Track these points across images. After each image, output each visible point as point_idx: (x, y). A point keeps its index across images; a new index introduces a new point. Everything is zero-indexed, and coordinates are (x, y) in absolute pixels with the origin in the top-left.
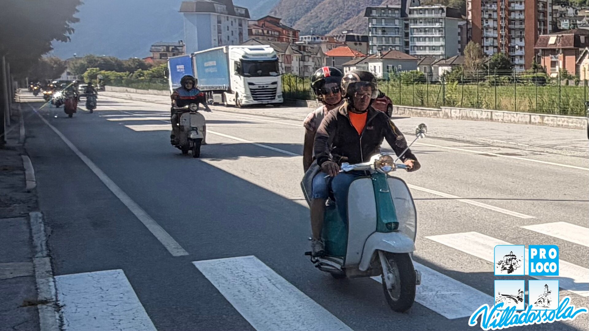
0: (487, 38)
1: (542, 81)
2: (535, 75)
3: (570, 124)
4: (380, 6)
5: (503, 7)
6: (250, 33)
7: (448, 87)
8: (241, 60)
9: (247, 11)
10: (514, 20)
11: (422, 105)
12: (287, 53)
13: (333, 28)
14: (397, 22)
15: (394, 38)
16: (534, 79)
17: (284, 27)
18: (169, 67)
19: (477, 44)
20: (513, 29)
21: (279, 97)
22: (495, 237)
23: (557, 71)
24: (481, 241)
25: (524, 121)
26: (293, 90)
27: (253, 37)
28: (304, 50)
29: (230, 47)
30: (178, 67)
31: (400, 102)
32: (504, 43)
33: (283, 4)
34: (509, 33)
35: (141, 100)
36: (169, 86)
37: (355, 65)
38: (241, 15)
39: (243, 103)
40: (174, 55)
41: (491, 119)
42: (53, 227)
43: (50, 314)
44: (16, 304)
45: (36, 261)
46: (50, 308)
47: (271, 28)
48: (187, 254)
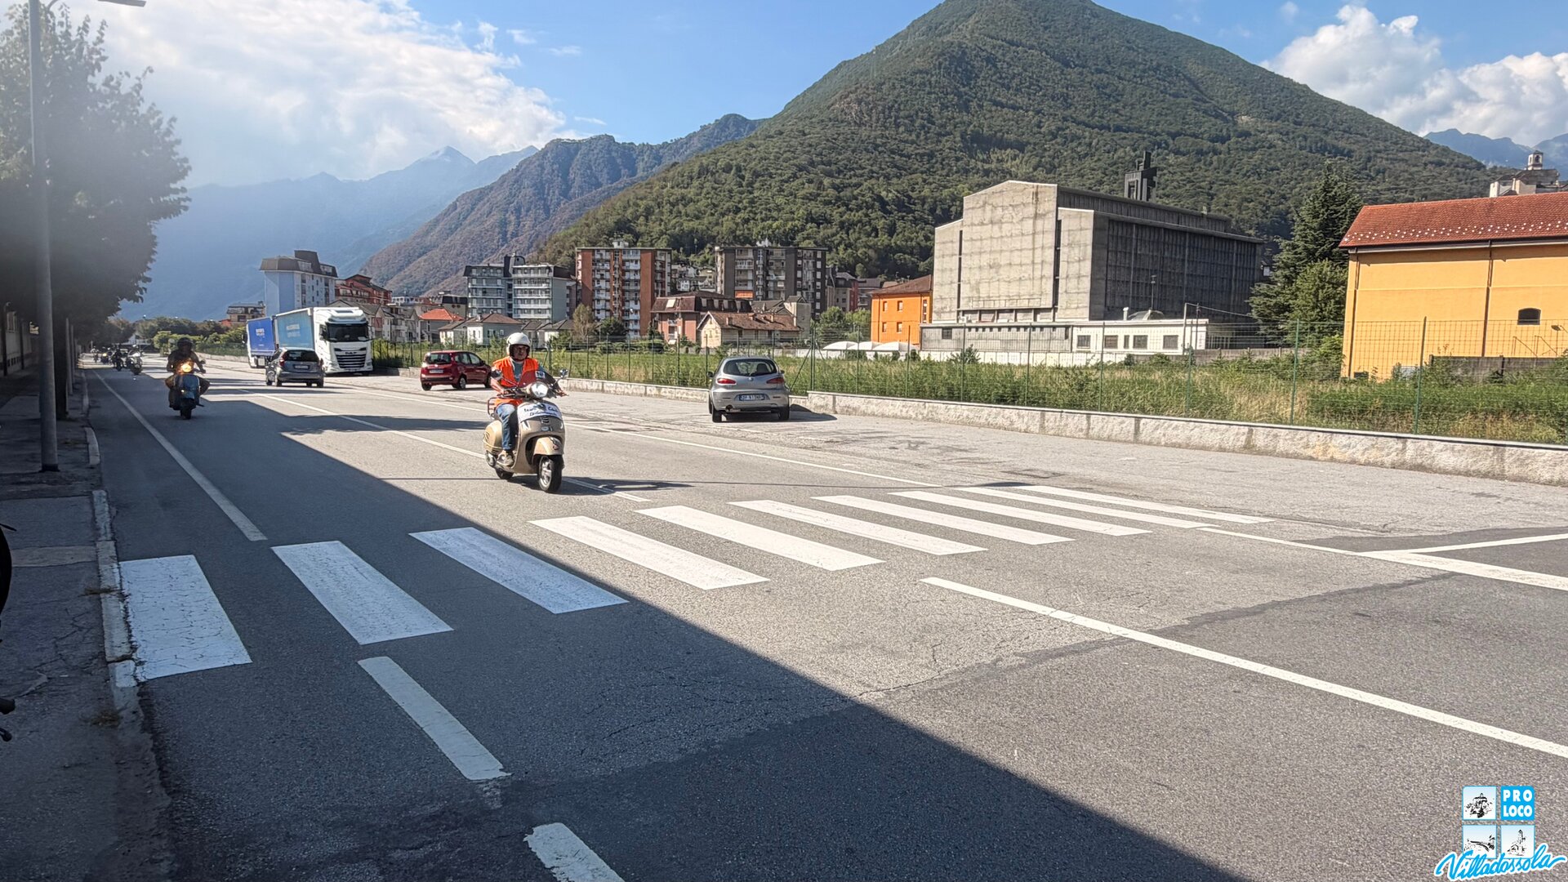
0: (599, 300)
1: (660, 349)
2: (651, 341)
3: (690, 397)
4: (481, 265)
5: (617, 266)
6: (337, 292)
7: (555, 354)
8: (327, 324)
9: (334, 269)
10: (629, 280)
12: (378, 315)
13: (428, 288)
14: (499, 282)
15: (496, 300)
16: (650, 346)
17: (375, 287)
18: (247, 331)
19: (588, 308)
20: (627, 291)
21: (368, 364)
22: (606, 522)
23: (676, 337)
24: (590, 526)
25: (639, 392)
26: (384, 357)
27: (340, 298)
28: (397, 313)
29: (315, 309)
30: (257, 331)
32: (617, 306)
33: (374, 262)
34: (623, 294)
35: (217, 367)
36: (247, 352)
37: (452, 330)
38: (328, 274)
39: (329, 371)
40: (253, 317)
41: (603, 391)
42: (118, 507)
43: (114, 604)
44: (76, 592)
45: (98, 545)
46: (114, 598)
47: (360, 288)
48: (265, 538)
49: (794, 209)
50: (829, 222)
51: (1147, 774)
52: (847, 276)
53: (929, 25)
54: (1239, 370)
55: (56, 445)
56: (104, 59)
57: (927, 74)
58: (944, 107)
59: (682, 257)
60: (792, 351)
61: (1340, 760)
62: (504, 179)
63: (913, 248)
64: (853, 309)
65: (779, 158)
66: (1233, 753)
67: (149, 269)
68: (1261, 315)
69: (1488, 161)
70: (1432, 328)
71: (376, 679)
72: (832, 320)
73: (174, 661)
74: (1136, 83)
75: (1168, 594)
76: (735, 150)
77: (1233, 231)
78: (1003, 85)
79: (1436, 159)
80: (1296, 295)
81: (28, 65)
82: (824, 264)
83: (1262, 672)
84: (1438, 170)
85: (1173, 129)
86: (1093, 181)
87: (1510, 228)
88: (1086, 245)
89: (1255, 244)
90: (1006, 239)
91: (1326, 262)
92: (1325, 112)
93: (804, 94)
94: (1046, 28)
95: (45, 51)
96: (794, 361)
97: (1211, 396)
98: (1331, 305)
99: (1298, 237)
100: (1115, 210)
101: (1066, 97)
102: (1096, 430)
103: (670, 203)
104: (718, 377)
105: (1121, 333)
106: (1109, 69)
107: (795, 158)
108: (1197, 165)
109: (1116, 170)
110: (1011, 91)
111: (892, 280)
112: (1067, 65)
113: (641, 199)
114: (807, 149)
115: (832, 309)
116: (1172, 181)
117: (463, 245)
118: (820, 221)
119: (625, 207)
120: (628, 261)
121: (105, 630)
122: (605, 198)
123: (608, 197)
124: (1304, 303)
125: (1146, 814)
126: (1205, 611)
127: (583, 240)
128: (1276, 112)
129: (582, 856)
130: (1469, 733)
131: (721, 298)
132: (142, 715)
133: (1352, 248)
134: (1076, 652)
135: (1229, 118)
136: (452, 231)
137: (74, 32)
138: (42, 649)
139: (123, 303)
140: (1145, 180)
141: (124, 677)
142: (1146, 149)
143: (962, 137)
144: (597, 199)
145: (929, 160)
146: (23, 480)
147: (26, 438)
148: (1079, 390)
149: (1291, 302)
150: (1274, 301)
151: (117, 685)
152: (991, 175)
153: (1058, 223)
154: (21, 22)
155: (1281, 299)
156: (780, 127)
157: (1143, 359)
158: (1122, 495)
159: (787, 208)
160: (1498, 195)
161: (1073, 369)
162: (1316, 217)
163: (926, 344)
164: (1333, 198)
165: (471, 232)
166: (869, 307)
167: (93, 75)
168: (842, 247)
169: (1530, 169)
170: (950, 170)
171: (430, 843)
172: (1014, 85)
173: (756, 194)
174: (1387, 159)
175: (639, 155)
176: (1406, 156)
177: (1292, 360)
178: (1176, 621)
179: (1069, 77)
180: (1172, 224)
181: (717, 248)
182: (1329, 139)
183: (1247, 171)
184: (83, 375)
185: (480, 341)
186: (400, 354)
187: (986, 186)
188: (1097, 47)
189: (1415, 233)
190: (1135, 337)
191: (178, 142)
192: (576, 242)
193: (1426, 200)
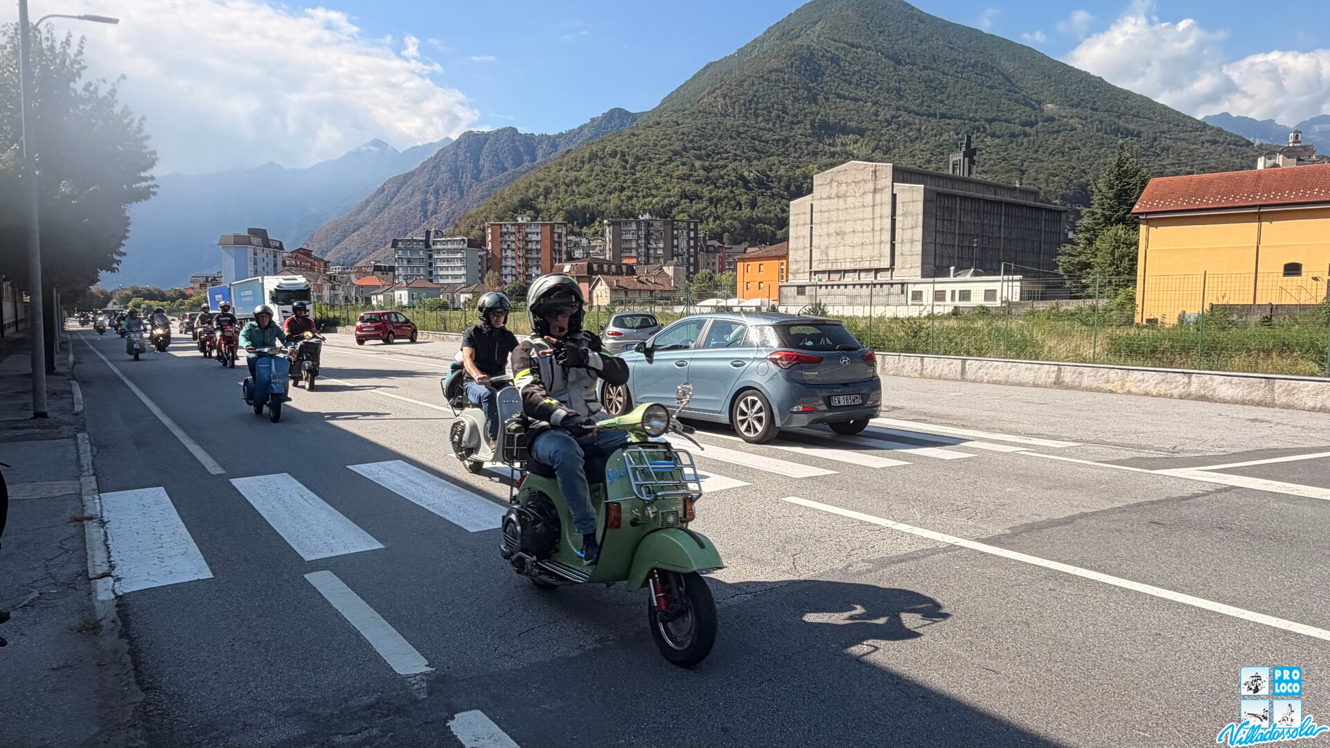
0: (506, 267)
4: (406, 238)
5: (521, 238)
6: (284, 264)
8: (276, 290)
9: (281, 243)
10: (531, 250)
11: (445, 330)
12: (319, 282)
13: (361, 259)
14: (421, 253)
15: (418, 268)
17: (316, 259)
18: (208, 297)
20: (531, 259)
26: (324, 317)
27: (287, 268)
28: (335, 280)
29: (266, 277)
30: (216, 296)
31: (424, 328)
32: (521, 271)
33: (315, 237)
34: (527, 262)
37: (381, 293)
38: (276, 247)
40: (213, 285)
42: (98, 447)
43: (95, 530)
44: (64, 520)
45: (82, 480)
46: (95, 524)
47: (304, 259)
48: (224, 472)
49: (670, 188)
50: (700, 198)
51: (977, 661)
52: (716, 243)
53: (784, 31)
54: (1048, 318)
55: (45, 395)
56: (84, 68)
57: (782, 72)
58: (796, 100)
59: (577, 229)
60: (670, 307)
61: (1140, 647)
62: (424, 165)
63: (771, 219)
64: (721, 271)
65: (657, 145)
66: (1050, 642)
67: (124, 245)
68: (1067, 272)
69: (1255, 140)
70: (1211, 280)
71: (319, 590)
72: (703, 281)
73: (147, 577)
74: (958, 77)
75: (992, 508)
76: (618, 139)
77: (1042, 201)
78: (846, 81)
79: (1212, 138)
80: (1096, 255)
81: (19, 73)
82: (696, 234)
83: (1073, 573)
84: (1213, 147)
85: (990, 115)
86: (922, 160)
87: (1275, 196)
88: (917, 215)
89: (1060, 212)
90: (849, 211)
91: (1120, 226)
92: (1117, 100)
93: (677, 90)
94: (881, 32)
95: (34, 62)
96: (672, 316)
97: (1025, 341)
98: (1126, 263)
99: (1096, 205)
100: (941, 184)
101: (898, 90)
102: (929, 370)
103: (565, 183)
104: (608, 330)
105: (948, 288)
106: (935, 66)
107: (671, 145)
108: (1010, 146)
109: (941, 151)
110: (852, 86)
111: (755, 246)
112: (899, 62)
113: (541, 181)
114: (681, 137)
115: (703, 272)
116: (990, 159)
117: (391, 223)
118: (693, 197)
119: (527, 188)
120: (530, 233)
121: (88, 551)
122: (509, 181)
123: (513, 179)
124: (1103, 261)
125: (976, 695)
126: (1025, 521)
127: (492, 216)
128: (1076, 100)
129: (497, 738)
130: (1250, 622)
131: (610, 264)
132: (120, 623)
133: (1142, 214)
134: (915, 558)
135: (1037, 106)
136: (381, 210)
137: (58, 46)
138: (34, 569)
139: (103, 274)
140: (967, 159)
141: (104, 592)
142: (967, 133)
143: (811, 125)
144: (503, 182)
145: (784, 145)
146: (19, 425)
147: (19, 390)
148: (914, 337)
149: (1091, 260)
150: (1077, 259)
151: (99, 598)
152: (837, 156)
153: (894, 196)
154: (13, 38)
155: (1083, 258)
156: (658, 119)
157: (968, 310)
158: (952, 425)
159: (665, 187)
160: (1265, 167)
161: (908, 319)
162: (1110, 188)
163: (784, 300)
164: (1126, 172)
165: (396, 211)
166: (735, 270)
167: (75, 82)
168: (711, 219)
169: (1291, 145)
170: (802, 153)
171: (366, 728)
172: (855, 81)
173: (638, 175)
174: (1170, 139)
175: (538, 144)
176: (1186, 136)
177: (1094, 309)
178: (999, 531)
179: (900, 73)
180: (989, 196)
181: (605, 221)
182: (1121, 123)
183: (1053, 151)
184: (69, 336)
185: (405, 302)
186: (337, 315)
187: (833, 165)
188: (924, 47)
189: (1195, 201)
190: (960, 291)
191: (148, 137)
192: (486, 218)
193: (1204, 172)
